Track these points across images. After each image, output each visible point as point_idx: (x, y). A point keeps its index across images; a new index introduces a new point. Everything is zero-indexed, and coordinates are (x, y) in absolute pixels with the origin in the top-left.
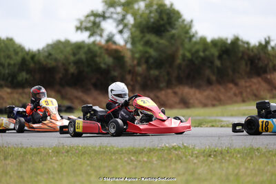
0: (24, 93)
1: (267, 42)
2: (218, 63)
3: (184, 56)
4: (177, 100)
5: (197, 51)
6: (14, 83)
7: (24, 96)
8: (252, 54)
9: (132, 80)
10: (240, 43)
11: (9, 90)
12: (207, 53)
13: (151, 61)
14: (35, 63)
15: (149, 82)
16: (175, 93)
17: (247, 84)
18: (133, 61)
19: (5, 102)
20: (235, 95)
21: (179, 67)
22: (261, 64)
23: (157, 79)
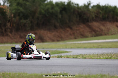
1: (89, 4)
2: (60, 16)
5: (48, 9)
8: (80, 11)
10: (72, 5)
15: (20, 27)
17: (77, 28)
20: (70, 34)
21: (38, 18)
22: (85, 17)
23: (25, 25)
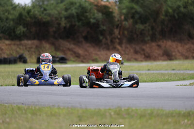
0: (21, 44)
3: (167, 12)
4: (160, 52)
6: (11, 35)
7: (21, 47)
9: (119, 33)
11: (7, 42)
13: (137, 16)
14: (31, 17)
15: (135, 36)
16: (159, 46)
18: (120, 17)
19: (4, 53)
21: (163, 22)
23: (142, 33)
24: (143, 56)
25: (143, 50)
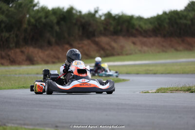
1: (96, 12)
2: (57, 28)
3: (29, 21)
4: (24, 57)
5: (40, 18)
8: (83, 21)
10: (74, 12)
12: (47, 19)
13: (3, 25)
15: (1, 43)
16: (22, 52)
21: (26, 30)
22: (91, 29)
23: (7, 40)
24: (9, 61)
25: (9, 56)
